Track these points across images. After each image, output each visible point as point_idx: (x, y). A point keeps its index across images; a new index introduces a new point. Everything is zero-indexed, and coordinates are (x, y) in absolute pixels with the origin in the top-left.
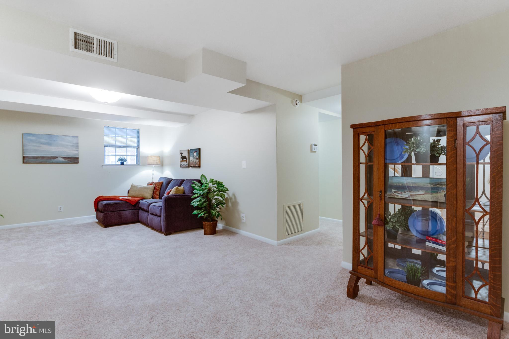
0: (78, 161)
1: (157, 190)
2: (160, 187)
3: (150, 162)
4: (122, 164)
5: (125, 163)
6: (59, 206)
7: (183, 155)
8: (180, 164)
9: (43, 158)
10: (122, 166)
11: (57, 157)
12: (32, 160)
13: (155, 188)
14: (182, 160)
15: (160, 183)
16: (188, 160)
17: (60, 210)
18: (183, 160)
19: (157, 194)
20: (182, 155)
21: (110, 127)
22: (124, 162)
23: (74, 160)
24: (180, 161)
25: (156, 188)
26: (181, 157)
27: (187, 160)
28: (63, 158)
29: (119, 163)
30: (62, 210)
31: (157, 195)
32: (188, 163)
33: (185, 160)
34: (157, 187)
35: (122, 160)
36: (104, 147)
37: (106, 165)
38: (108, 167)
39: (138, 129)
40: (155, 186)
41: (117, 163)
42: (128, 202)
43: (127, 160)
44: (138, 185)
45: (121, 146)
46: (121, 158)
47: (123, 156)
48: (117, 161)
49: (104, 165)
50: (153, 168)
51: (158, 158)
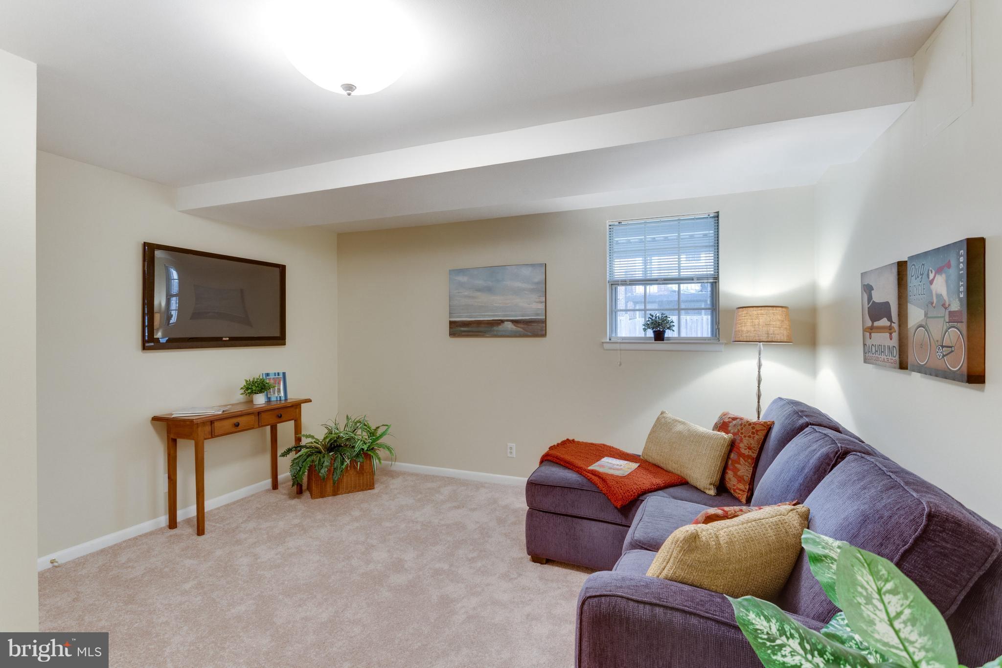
0: (546, 331)
1: (741, 455)
2: (754, 443)
3: (742, 331)
4: (659, 336)
5: (668, 334)
6: (509, 444)
7: (878, 297)
8: (865, 345)
9: (479, 323)
10: (659, 345)
11: (502, 321)
12: (462, 329)
13: (732, 446)
14: (869, 323)
15: (758, 427)
16: (900, 326)
17: (511, 453)
18: (876, 324)
19: (739, 473)
20: (870, 298)
21: (626, 222)
22: (664, 332)
23: (536, 328)
24: (864, 330)
25: (739, 448)
26: (866, 306)
27: (895, 326)
28: (513, 321)
29: (650, 333)
30: (514, 455)
31: (740, 479)
32: (897, 345)
33: (884, 322)
34: (741, 445)
35: (659, 325)
36: (614, 284)
37: (613, 340)
38: (617, 346)
39: (716, 214)
40: (738, 438)
41: (645, 334)
42: (600, 492)
43: (672, 324)
44: (677, 421)
45: (657, 280)
46: (656, 318)
47: (662, 312)
48: (644, 327)
49: (608, 340)
50: (760, 354)
51: (778, 315)
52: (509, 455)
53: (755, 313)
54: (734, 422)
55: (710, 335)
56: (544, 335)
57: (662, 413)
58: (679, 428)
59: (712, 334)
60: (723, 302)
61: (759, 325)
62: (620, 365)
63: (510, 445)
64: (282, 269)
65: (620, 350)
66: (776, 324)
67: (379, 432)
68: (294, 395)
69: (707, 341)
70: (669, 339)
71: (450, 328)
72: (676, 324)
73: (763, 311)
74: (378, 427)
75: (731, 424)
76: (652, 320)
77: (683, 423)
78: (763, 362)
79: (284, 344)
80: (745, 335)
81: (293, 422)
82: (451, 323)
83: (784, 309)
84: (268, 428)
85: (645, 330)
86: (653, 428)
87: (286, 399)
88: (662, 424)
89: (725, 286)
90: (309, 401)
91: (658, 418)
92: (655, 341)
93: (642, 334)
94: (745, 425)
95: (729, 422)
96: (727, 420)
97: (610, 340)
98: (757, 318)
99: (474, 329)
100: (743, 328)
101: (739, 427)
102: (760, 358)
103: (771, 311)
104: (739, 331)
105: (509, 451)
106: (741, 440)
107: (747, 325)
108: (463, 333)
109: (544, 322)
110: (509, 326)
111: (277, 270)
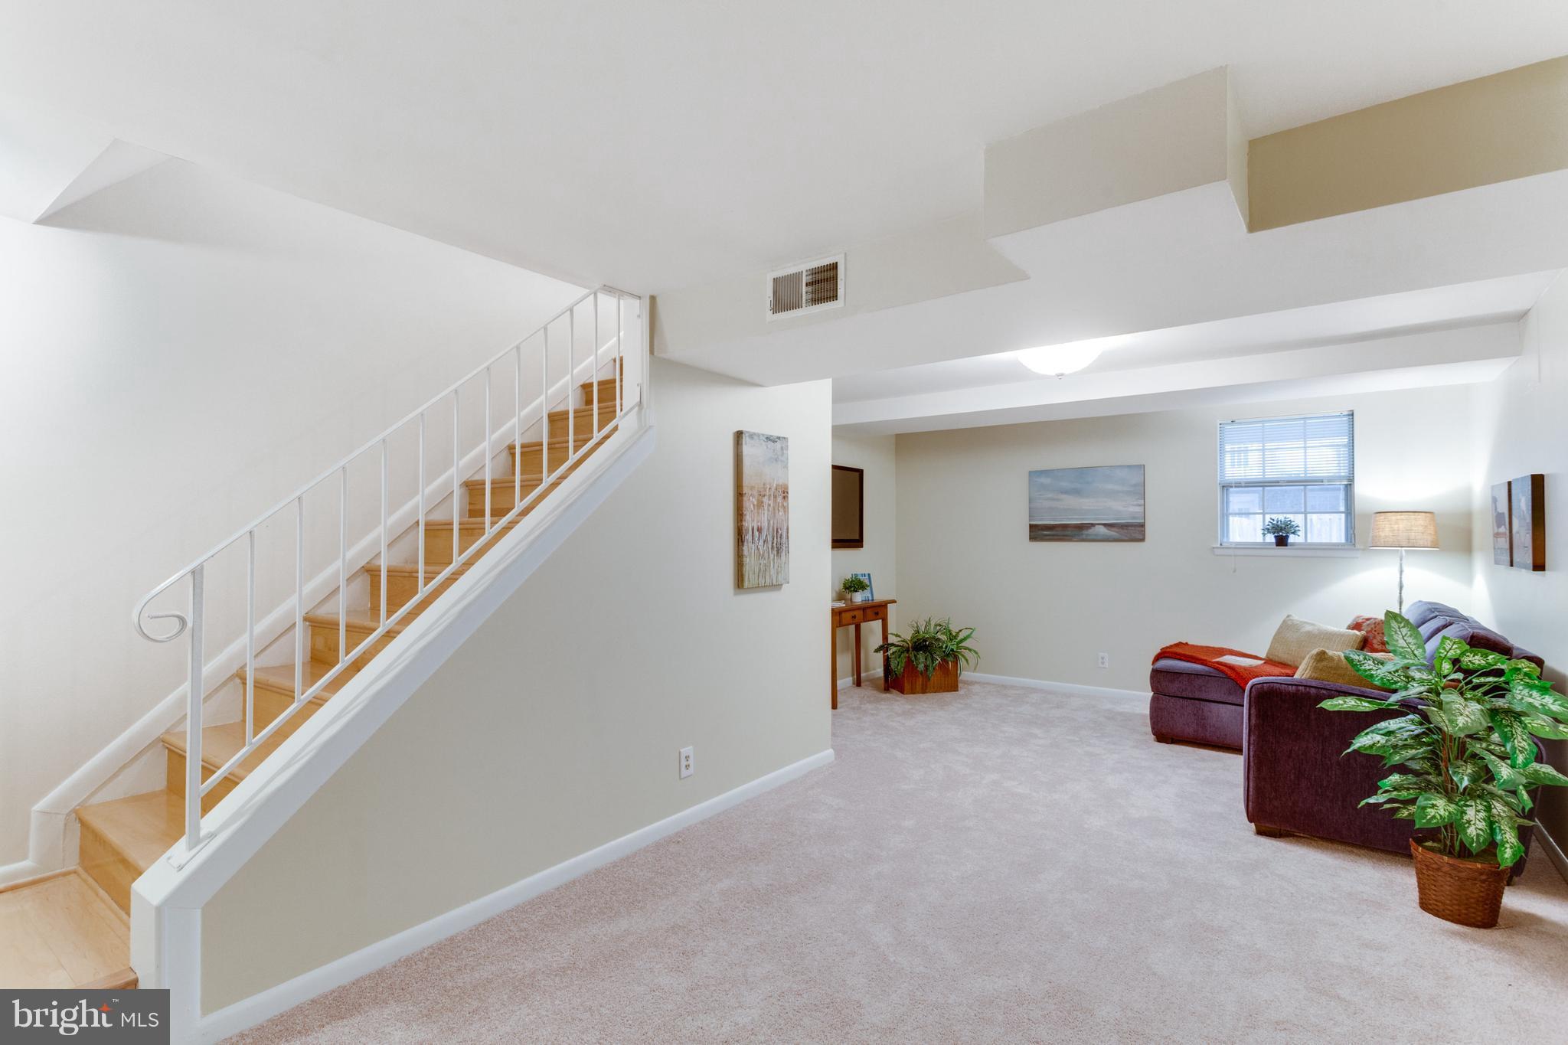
0: (1144, 535)
3: (1380, 536)
4: (1281, 541)
5: (1292, 539)
6: (1099, 654)
7: (1499, 508)
8: (1494, 548)
9: (1065, 527)
10: (1282, 550)
11: (1093, 525)
12: (1045, 533)
13: (1365, 643)
14: (1496, 530)
16: (1510, 532)
17: (1103, 663)
18: (1499, 530)
20: (1496, 508)
21: (1240, 423)
22: (1287, 537)
23: (1132, 532)
24: (1494, 536)
25: (1372, 644)
26: (1495, 515)
27: (1508, 532)
28: (1105, 525)
29: (1271, 538)
30: (1107, 665)
32: (1509, 548)
33: (1503, 528)
35: (1281, 529)
36: (1226, 487)
37: (1224, 545)
38: (1230, 552)
39: (1351, 413)
40: (1371, 636)
41: (1264, 539)
42: (1229, 678)
43: (1297, 528)
44: (1305, 623)
45: (1278, 482)
46: (1278, 522)
47: (1285, 515)
48: (1262, 531)
49: (1219, 546)
50: (1401, 560)
51: (1421, 520)
52: (1101, 665)
53: (1394, 518)
54: (1368, 622)
55: (1343, 541)
56: (1143, 540)
57: (1288, 616)
58: (1308, 628)
59: (1347, 539)
60: (1359, 505)
61: (1398, 530)
62: (1235, 571)
63: (1102, 654)
64: (860, 472)
65: (1235, 556)
66: (1418, 528)
67: (961, 636)
68: (879, 596)
69: (1340, 547)
70: (1293, 544)
71: (1030, 531)
72: (1302, 528)
73: (1404, 516)
74: (960, 631)
75: (1364, 624)
76: (1273, 524)
77: (1313, 624)
78: (1405, 568)
79: (862, 547)
80: (1382, 540)
81: (881, 621)
82: (1031, 526)
83: (1428, 515)
84: (852, 628)
85: (1264, 534)
86: (1279, 629)
87: (873, 600)
88: (1287, 626)
89: (1360, 489)
90: (894, 602)
91: (1284, 621)
92: (1277, 545)
93: (1259, 539)
94: (1379, 624)
95: (1363, 622)
96: (1360, 621)
97: (1221, 545)
98: (1396, 523)
99: (1060, 533)
100: (1381, 533)
101: (1373, 626)
102: (1401, 565)
103: (1412, 516)
104: (1376, 537)
105: (1100, 660)
106: (1374, 637)
107: (1386, 529)
108: (1048, 537)
109: (1143, 525)
110: (1102, 530)
111: (857, 474)
